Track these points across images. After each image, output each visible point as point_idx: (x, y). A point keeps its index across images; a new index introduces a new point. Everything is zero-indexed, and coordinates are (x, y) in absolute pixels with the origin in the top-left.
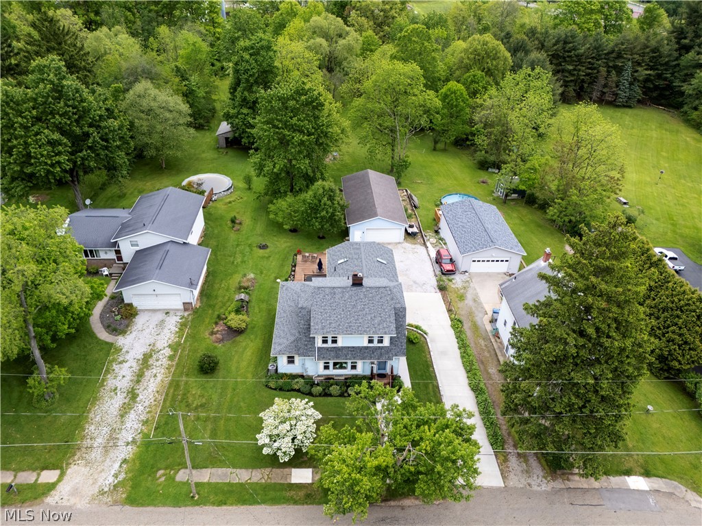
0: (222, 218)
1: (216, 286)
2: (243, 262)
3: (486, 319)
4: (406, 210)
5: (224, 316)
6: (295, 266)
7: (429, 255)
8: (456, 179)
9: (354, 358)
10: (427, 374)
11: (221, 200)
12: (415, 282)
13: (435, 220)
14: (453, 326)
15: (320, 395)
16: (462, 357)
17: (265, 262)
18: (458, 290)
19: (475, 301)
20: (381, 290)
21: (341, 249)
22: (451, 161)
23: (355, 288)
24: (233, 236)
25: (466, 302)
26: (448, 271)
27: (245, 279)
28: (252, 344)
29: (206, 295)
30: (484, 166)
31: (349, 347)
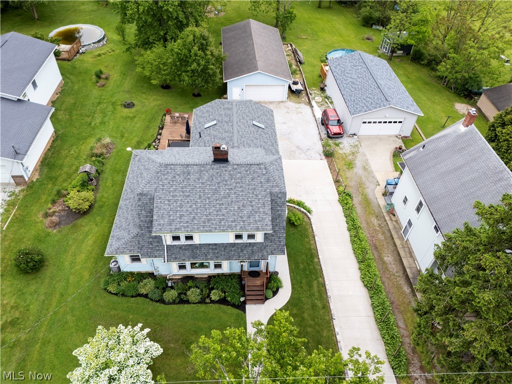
0: (86, 72)
1: (64, 153)
2: (103, 123)
3: (379, 191)
4: (291, 66)
5: (65, 192)
6: (162, 128)
7: (314, 116)
8: (341, 35)
9: (217, 258)
10: (311, 267)
11: (91, 53)
12: (298, 147)
13: (320, 76)
14: (341, 201)
15: (174, 303)
16: (353, 242)
17: (128, 124)
18: (346, 157)
19: (365, 169)
20: (254, 168)
21: (210, 109)
22: (335, 18)
23: (217, 166)
24: (95, 92)
25: (355, 170)
26: (335, 134)
27: (99, 144)
28: (96, 229)
29: (48, 165)
30: (368, 22)
31: (209, 245)
